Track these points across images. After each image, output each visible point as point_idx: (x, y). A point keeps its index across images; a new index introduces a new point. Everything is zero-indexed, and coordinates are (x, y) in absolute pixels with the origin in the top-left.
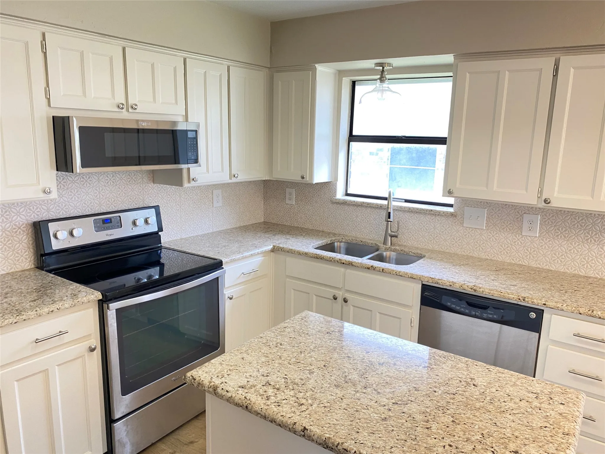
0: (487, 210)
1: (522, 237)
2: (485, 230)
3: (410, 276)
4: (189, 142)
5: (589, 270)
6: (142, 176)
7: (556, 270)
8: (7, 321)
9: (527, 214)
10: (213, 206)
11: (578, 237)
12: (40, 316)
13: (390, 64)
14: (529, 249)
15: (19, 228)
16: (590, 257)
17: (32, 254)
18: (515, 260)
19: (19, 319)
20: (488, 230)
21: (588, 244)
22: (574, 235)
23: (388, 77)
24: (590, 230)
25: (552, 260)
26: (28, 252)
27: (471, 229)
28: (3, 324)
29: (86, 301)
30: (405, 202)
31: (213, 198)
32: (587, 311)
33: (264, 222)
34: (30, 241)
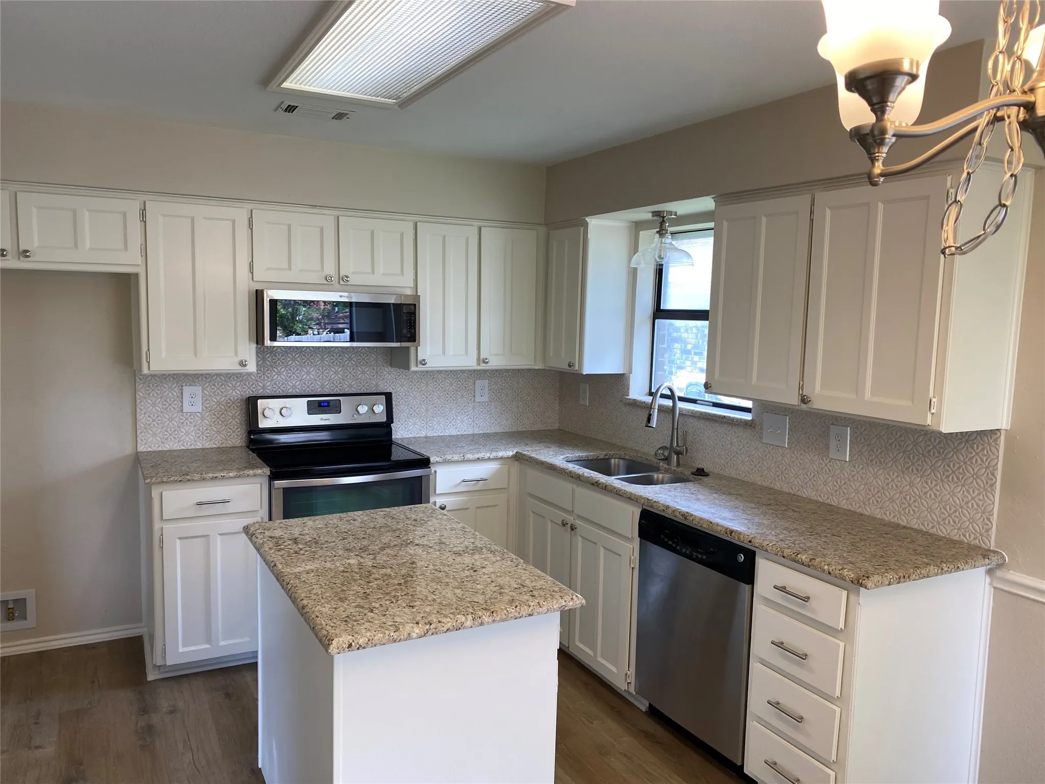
1: (830, 462)
2: (787, 448)
3: (628, 497)
4: (405, 318)
5: (912, 517)
6: (377, 357)
7: (871, 515)
8: (173, 477)
9: (835, 424)
10: (474, 401)
11: (898, 464)
12: (204, 479)
13: (671, 212)
14: (839, 481)
15: (233, 403)
16: (912, 495)
17: (244, 432)
18: (823, 497)
19: (183, 478)
20: (790, 448)
21: (909, 474)
22: (892, 459)
23: (671, 229)
25: (867, 499)
26: (241, 429)
27: (772, 447)
28: (169, 479)
29: (251, 474)
30: (713, 406)
31: (475, 390)
33: (559, 430)
34: (243, 417)
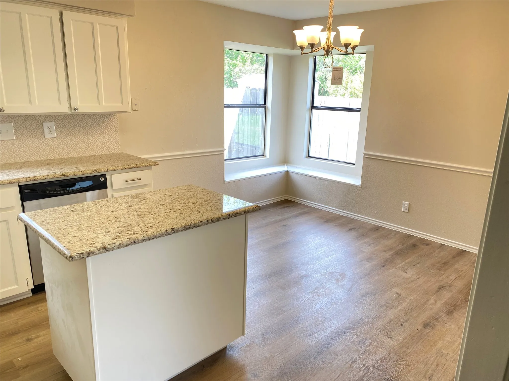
0: (13, 124)
1: (45, 140)
2: (15, 140)
5: (91, 152)
9: (45, 122)
14: (52, 147)
18: (44, 157)
20: (17, 139)
24: (86, 126)
27: (3, 142)
32: (128, 166)
